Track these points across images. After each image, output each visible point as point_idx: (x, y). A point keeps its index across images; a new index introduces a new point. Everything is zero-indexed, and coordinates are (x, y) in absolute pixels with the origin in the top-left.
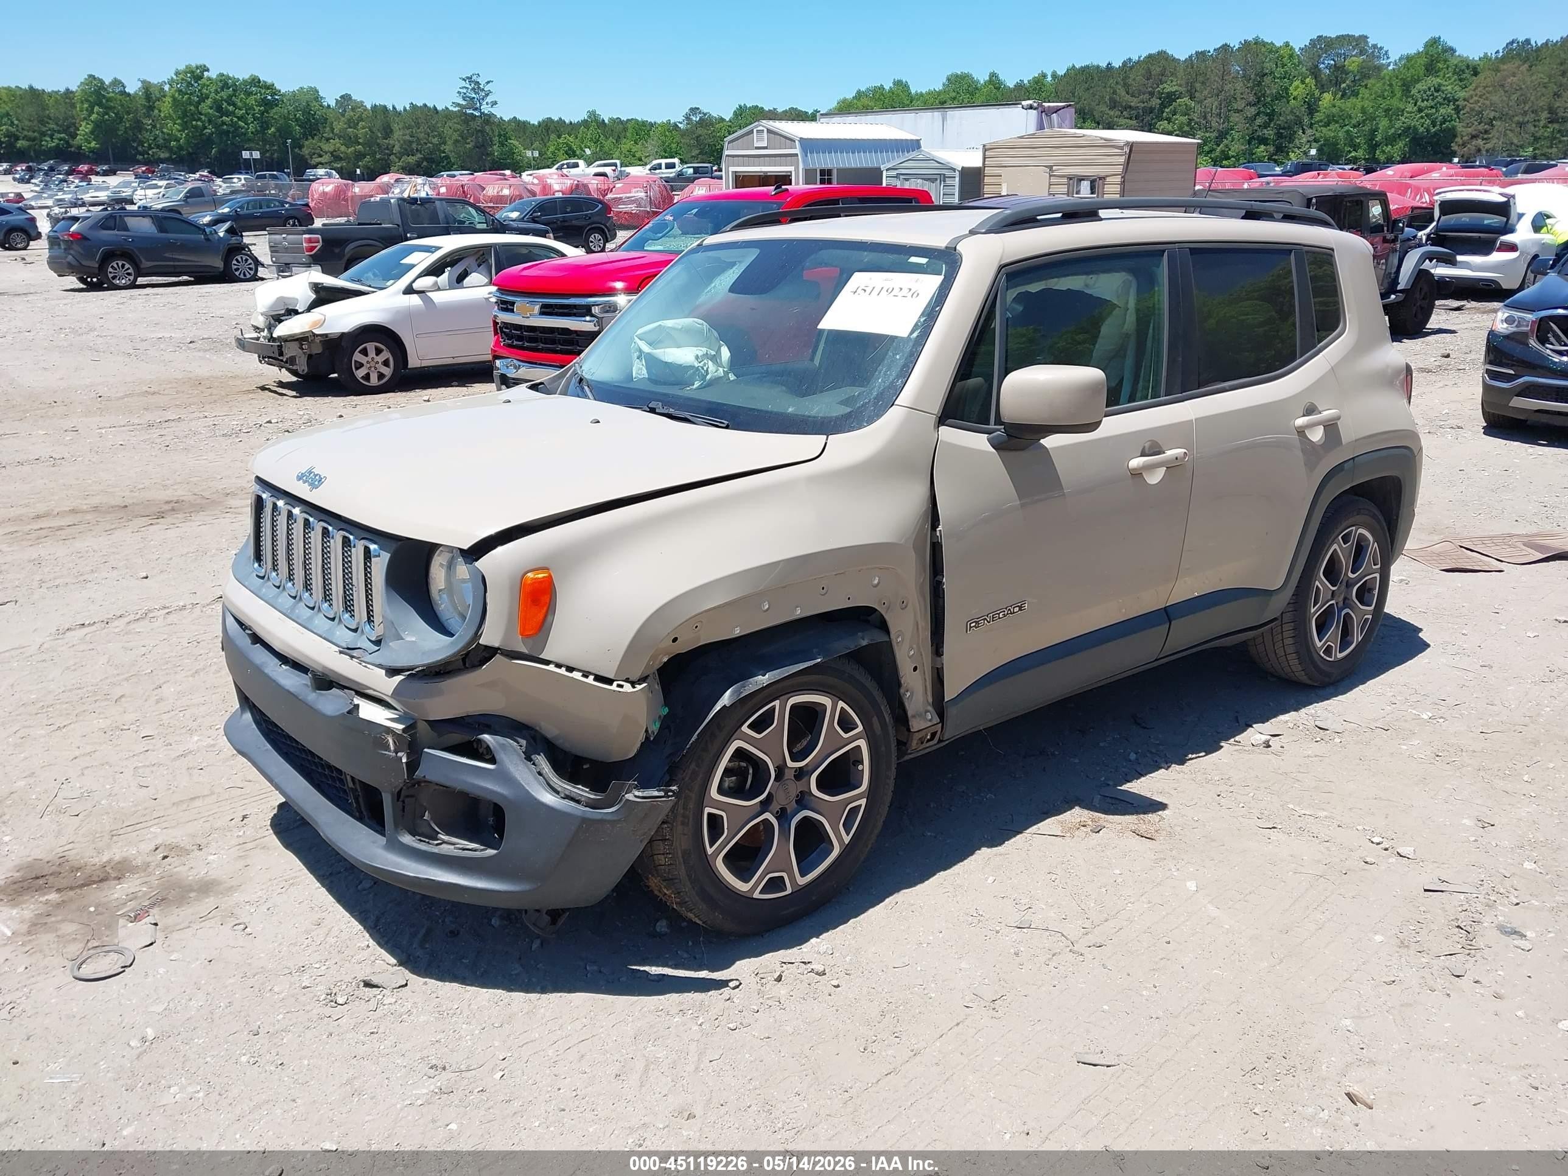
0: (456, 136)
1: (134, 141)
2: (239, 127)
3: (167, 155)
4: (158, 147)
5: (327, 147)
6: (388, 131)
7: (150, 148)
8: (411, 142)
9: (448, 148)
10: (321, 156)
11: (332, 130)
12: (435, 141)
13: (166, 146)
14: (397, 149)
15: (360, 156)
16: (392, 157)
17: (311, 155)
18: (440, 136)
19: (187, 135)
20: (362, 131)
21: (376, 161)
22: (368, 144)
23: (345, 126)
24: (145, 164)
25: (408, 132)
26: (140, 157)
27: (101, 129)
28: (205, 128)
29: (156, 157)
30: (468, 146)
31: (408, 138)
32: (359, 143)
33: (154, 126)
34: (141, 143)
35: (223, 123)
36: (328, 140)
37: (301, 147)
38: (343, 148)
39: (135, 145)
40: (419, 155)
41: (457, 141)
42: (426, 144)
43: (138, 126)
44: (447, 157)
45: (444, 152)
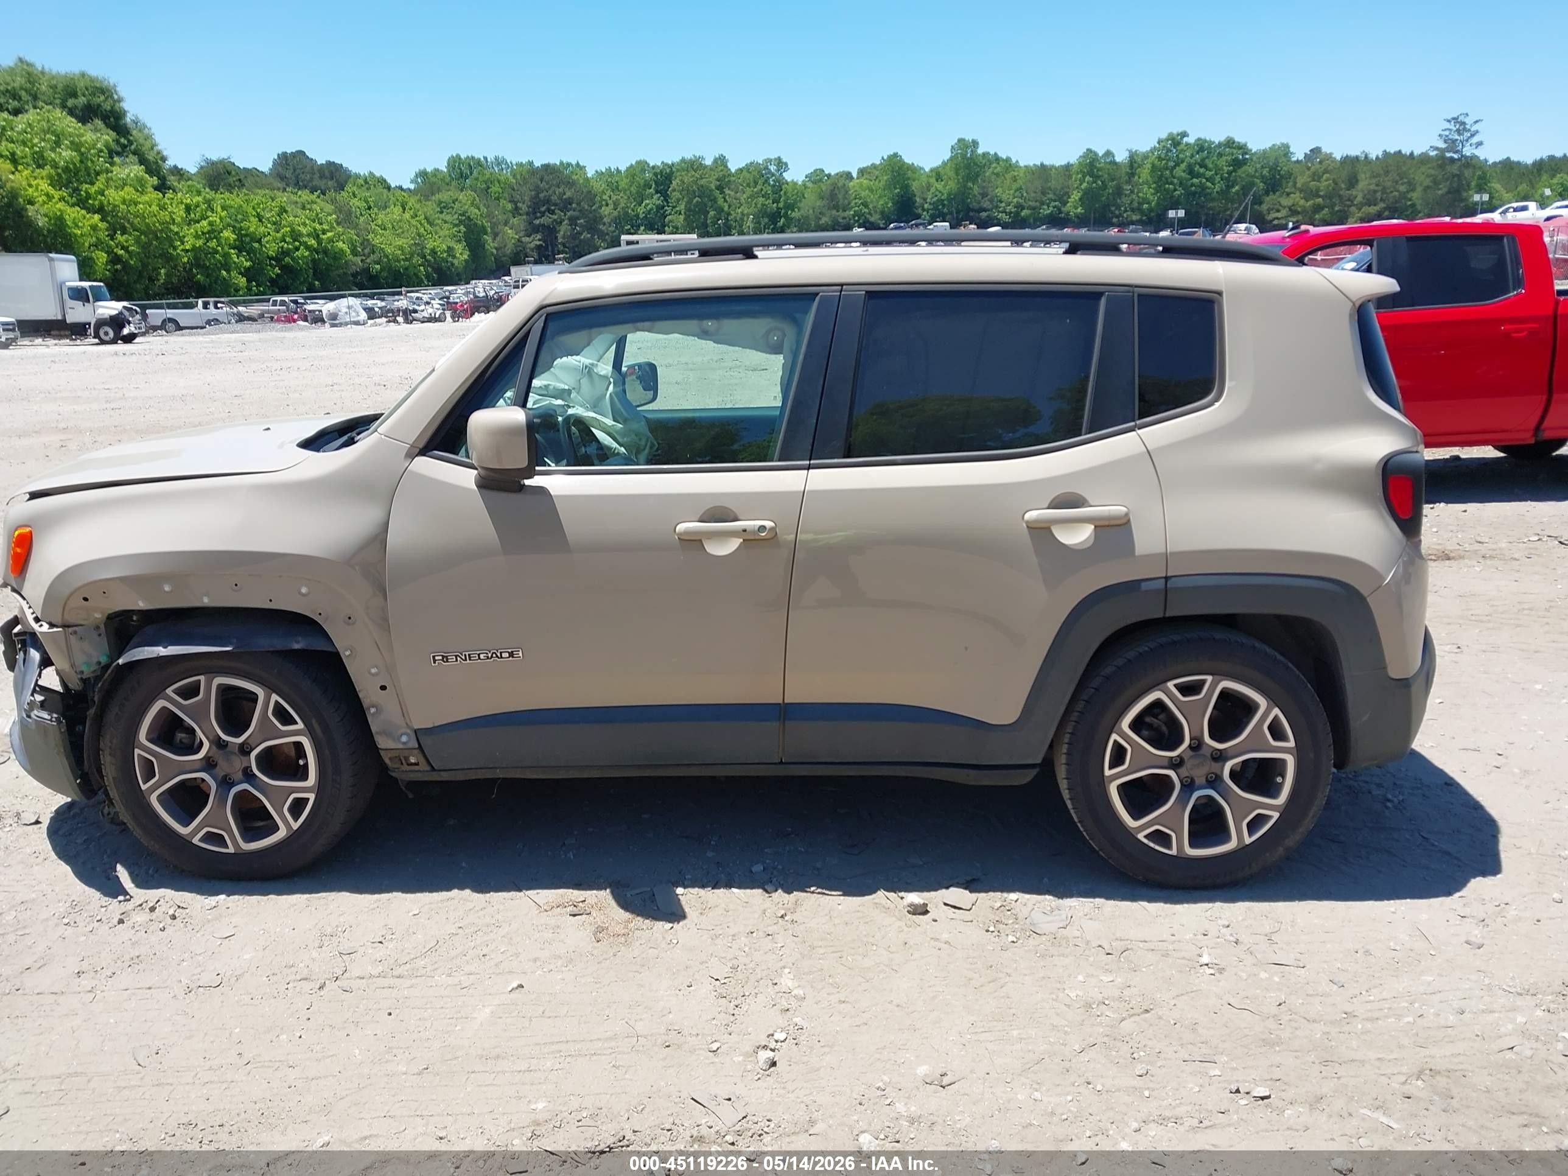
0: (1428, 182)
1: (1113, 206)
2: (1207, 188)
3: (1138, 217)
4: (1133, 210)
5: (1286, 202)
6: (1352, 182)
7: (1126, 211)
8: (1375, 192)
9: (1416, 196)
10: (1278, 211)
11: (1295, 183)
12: (1403, 188)
13: (1139, 210)
14: (1359, 199)
15: (1318, 208)
16: (1353, 209)
17: (1269, 211)
18: (1410, 183)
19: (1159, 198)
20: (1324, 184)
21: (1332, 213)
22: (1329, 196)
23: (1309, 180)
24: (1119, 226)
25: (1374, 181)
26: (1115, 220)
27: (1089, 197)
28: (1175, 190)
29: (1129, 219)
30: (1440, 192)
31: (1373, 187)
32: (1320, 196)
33: (1132, 192)
34: (1118, 207)
35: (1192, 185)
36: (1288, 194)
37: (1261, 203)
38: (1302, 202)
39: (1113, 209)
40: (1382, 205)
41: (1428, 187)
42: (1392, 192)
43: (1119, 192)
44: (1413, 205)
45: (1410, 200)
